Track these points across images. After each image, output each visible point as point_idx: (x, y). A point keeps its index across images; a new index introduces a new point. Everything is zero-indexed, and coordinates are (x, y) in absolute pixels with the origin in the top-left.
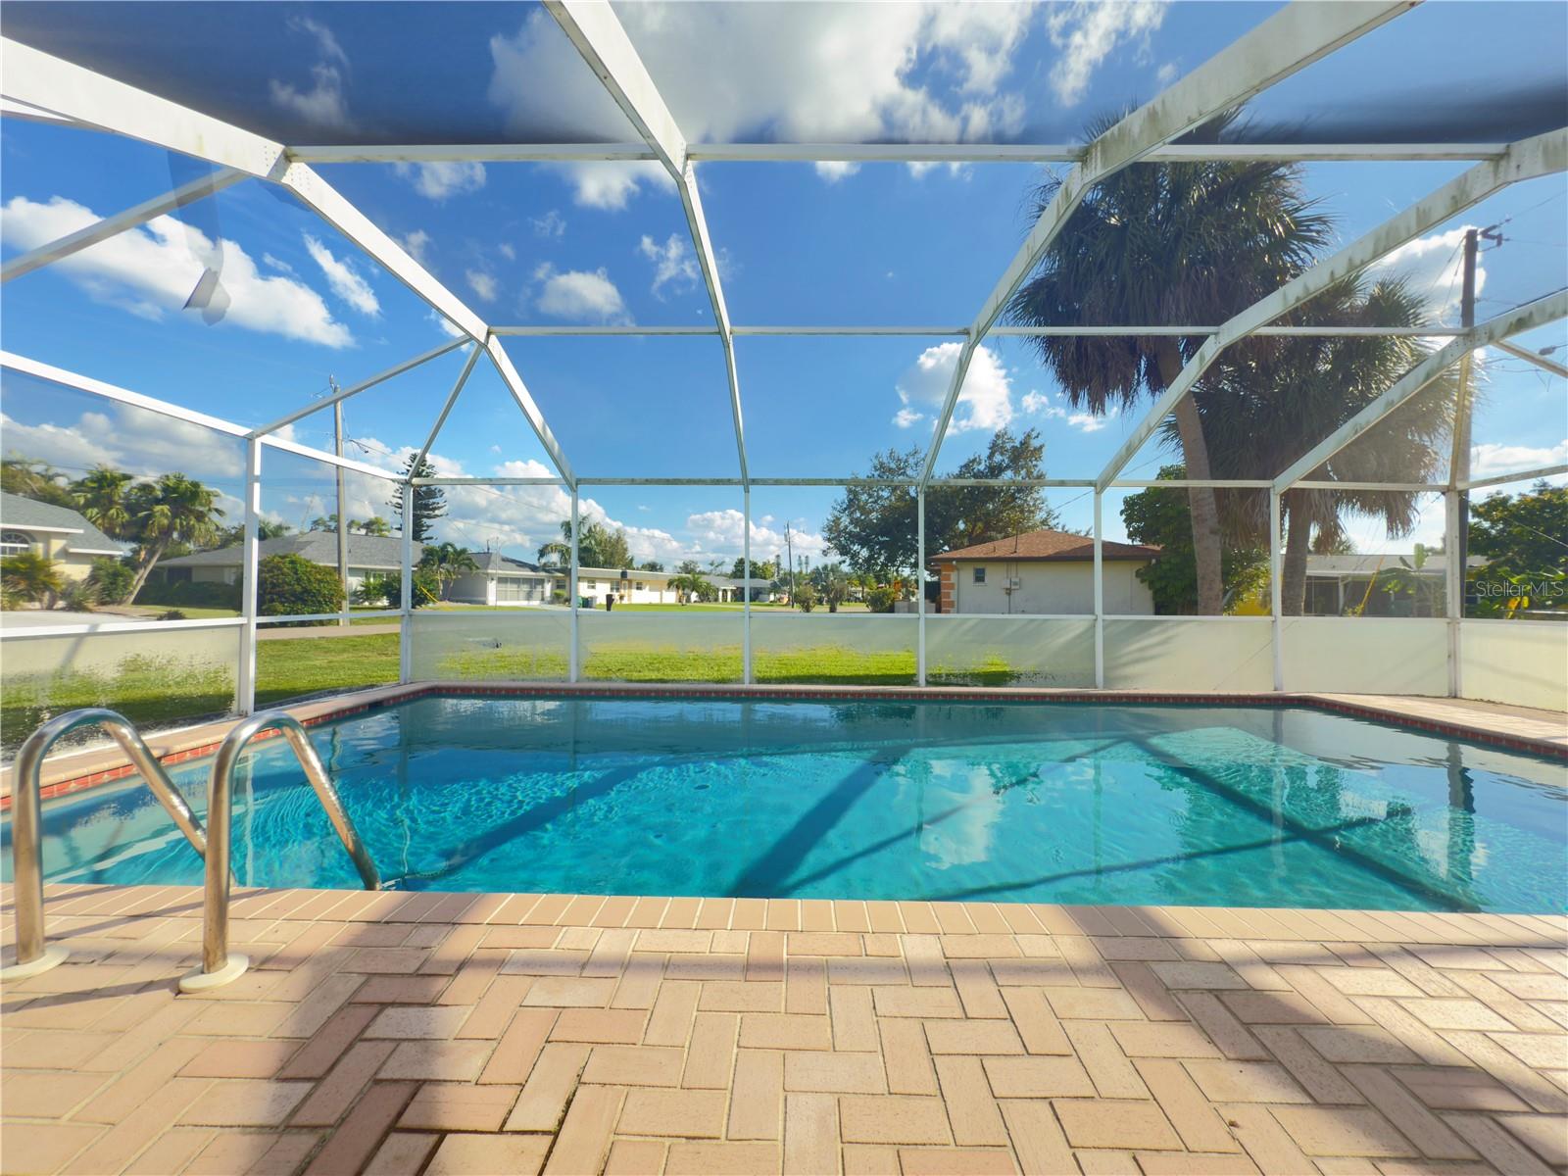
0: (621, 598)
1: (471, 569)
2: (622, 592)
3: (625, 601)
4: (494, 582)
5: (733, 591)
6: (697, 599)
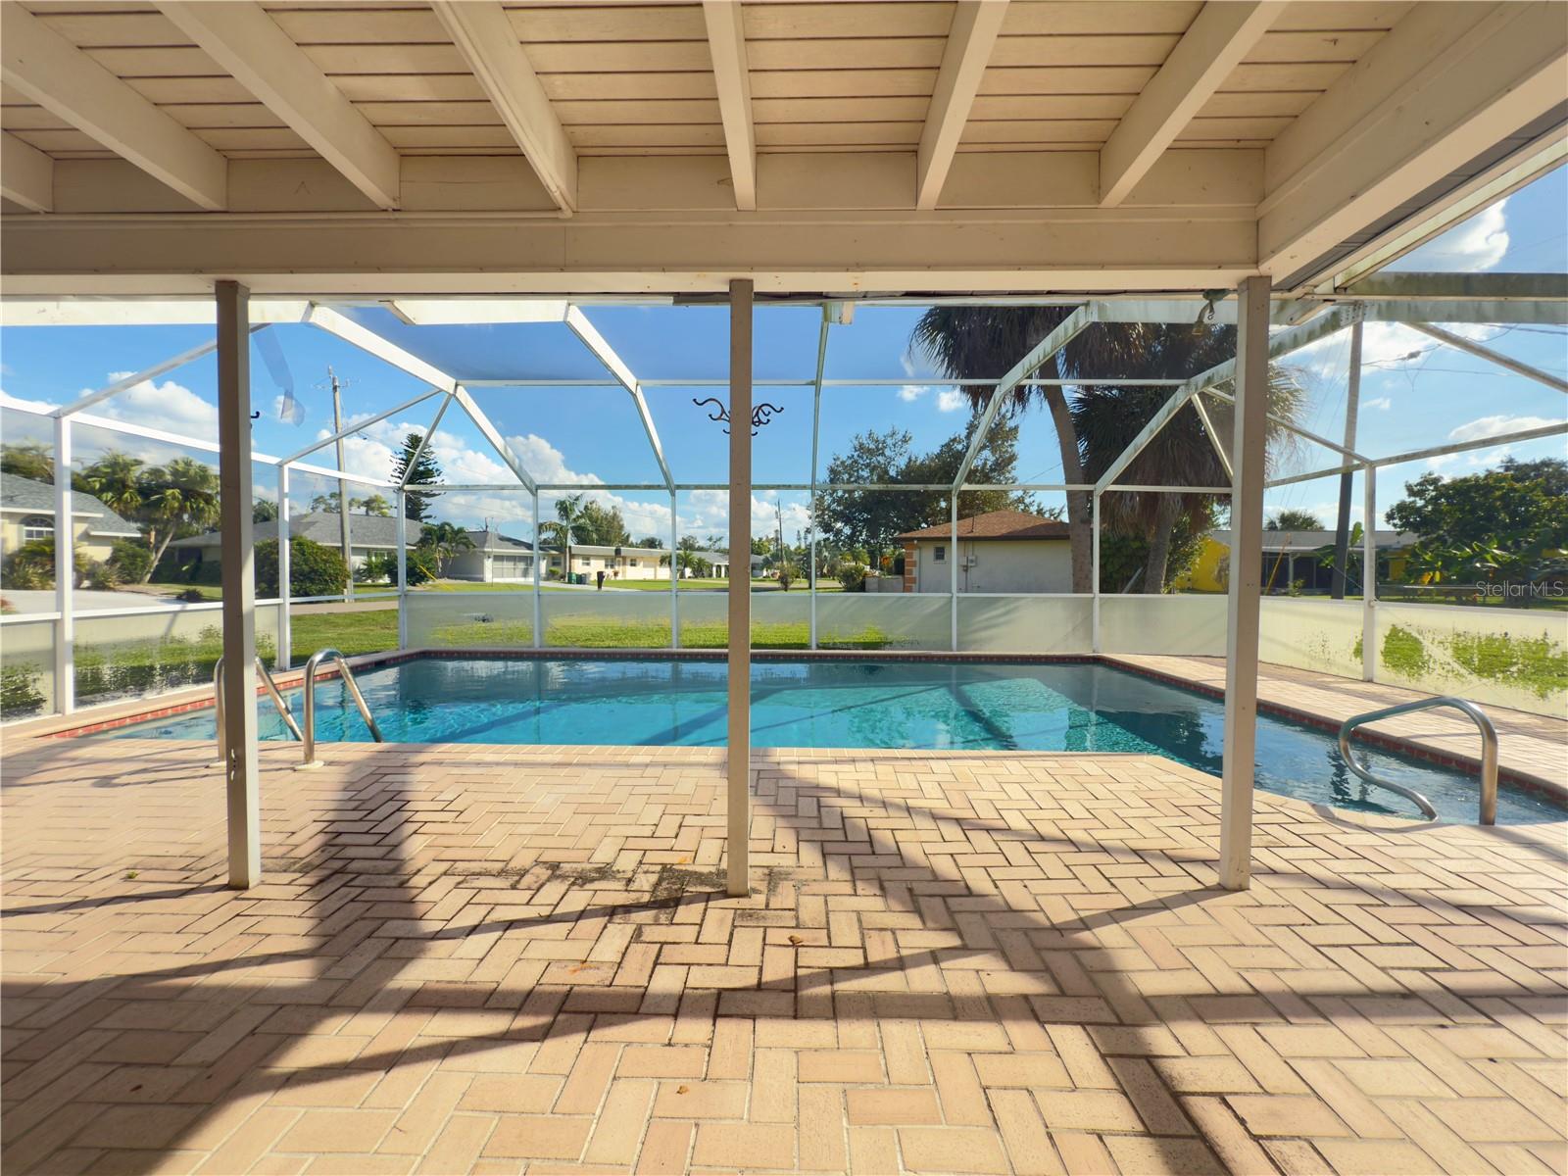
0: (616, 574)
1: (468, 547)
2: (617, 568)
3: (620, 577)
4: (491, 560)
6: (691, 575)
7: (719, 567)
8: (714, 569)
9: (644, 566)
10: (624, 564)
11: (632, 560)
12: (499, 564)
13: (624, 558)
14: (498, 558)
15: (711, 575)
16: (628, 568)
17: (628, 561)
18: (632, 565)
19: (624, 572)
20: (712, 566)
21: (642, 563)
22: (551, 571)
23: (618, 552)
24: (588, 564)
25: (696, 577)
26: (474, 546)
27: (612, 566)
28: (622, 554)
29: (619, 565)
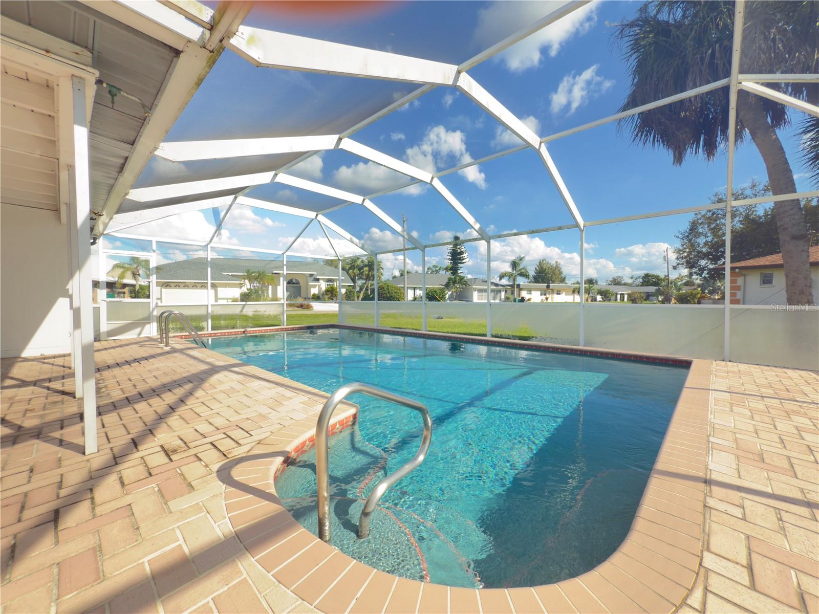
0: (547, 299)
1: (466, 286)
2: (548, 296)
3: (549, 300)
4: (476, 292)
5: (629, 295)
6: (601, 300)
7: (622, 295)
8: (619, 296)
9: (566, 294)
10: (553, 293)
11: (558, 291)
12: (480, 294)
13: (553, 290)
14: (480, 291)
15: (616, 300)
16: (555, 296)
17: (556, 292)
18: (557, 294)
19: (552, 298)
20: (616, 294)
21: (564, 293)
22: (507, 297)
23: (548, 287)
24: (530, 294)
25: (604, 301)
26: (469, 285)
27: (545, 294)
28: (551, 288)
29: (549, 294)
